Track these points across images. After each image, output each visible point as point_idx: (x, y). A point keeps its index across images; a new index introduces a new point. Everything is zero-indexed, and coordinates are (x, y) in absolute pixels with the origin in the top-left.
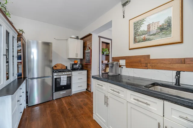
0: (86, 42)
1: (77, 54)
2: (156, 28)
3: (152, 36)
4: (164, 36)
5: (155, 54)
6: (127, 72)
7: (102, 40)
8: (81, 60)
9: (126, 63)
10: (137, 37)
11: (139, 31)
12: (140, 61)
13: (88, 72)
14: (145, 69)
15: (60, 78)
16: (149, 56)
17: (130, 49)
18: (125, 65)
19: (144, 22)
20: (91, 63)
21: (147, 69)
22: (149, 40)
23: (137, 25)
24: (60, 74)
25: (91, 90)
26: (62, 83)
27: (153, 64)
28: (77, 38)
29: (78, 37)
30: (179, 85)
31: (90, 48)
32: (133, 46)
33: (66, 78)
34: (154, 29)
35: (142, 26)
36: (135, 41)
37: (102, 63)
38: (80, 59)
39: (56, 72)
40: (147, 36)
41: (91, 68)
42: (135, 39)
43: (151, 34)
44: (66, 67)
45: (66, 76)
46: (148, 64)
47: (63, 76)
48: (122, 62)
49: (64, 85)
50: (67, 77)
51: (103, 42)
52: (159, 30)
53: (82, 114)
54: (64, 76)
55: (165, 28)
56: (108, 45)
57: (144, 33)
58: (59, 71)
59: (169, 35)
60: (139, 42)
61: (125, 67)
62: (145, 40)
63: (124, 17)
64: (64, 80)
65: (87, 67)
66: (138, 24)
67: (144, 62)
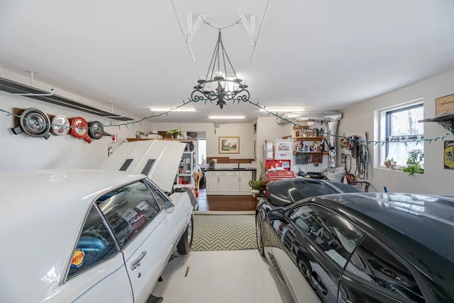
3: (230, 149)
5: (232, 157)
10: (223, 148)
11: (224, 145)
16: (229, 157)
17: (219, 153)
21: (228, 163)
23: (223, 141)
27: (230, 161)
30: (239, 167)
32: (221, 151)
34: (231, 146)
35: (226, 142)
40: (228, 148)
46: (228, 161)
48: (216, 160)
55: (234, 147)
57: (227, 146)
59: (235, 150)
60: (224, 150)
61: (217, 163)
62: (227, 150)
63: (215, 134)
67: (226, 160)
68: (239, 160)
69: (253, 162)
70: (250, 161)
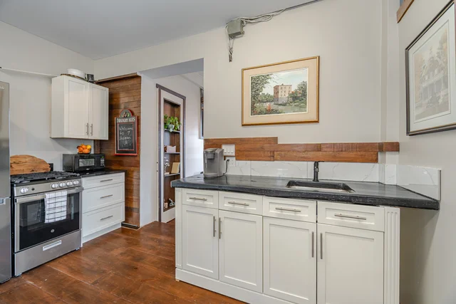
0: (118, 93)
1: (89, 127)
2: (287, 95)
3: (280, 107)
4: (297, 109)
5: (286, 136)
6: (238, 169)
7: (165, 95)
8: (99, 143)
9: (236, 151)
10: (257, 105)
11: (261, 93)
12: (262, 148)
13: (127, 176)
14: (270, 160)
15: (43, 201)
16: (276, 139)
17: (243, 125)
18: (234, 154)
19: (269, 80)
20: (139, 153)
21: (274, 160)
22: (276, 112)
23: (257, 83)
24: (39, 187)
25: (139, 222)
26: (51, 216)
27: (283, 153)
28: (90, 78)
29: (92, 76)
30: (318, 181)
31: (133, 114)
32: (249, 119)
33: (65, 199)
34: (284, 96)
35: (265, 85)
36: (254, 111)
37: (165, 151)
38: (94, 140)
39: (20, 184)
40: (272, 106)
41: (137, 165)
42: (253, 108)
43: (280, 103)
44: (51, 165)
45: (65, 193)
46: (275, 153)
47: (52, 195)
48: (229, 150)
49: (57, 220)
50: (69, 196)
51: (166, 101)
52: (291, 99)
53: (143, 281)
54: (59, 194)
55: (298, 98)
56: (176, 109)
57: (268, 99)
58: (31, 181)
59: (303, 109)
60: (260, 113)
61: (234, 158)
62: (269, 111)
63: (230, 61)
64: (58, 205)
65: (121, 164)
66: (259, 82)
67: (268, 150)
68: (318, 148)
69: (389, 156)
70: (370, 152)
